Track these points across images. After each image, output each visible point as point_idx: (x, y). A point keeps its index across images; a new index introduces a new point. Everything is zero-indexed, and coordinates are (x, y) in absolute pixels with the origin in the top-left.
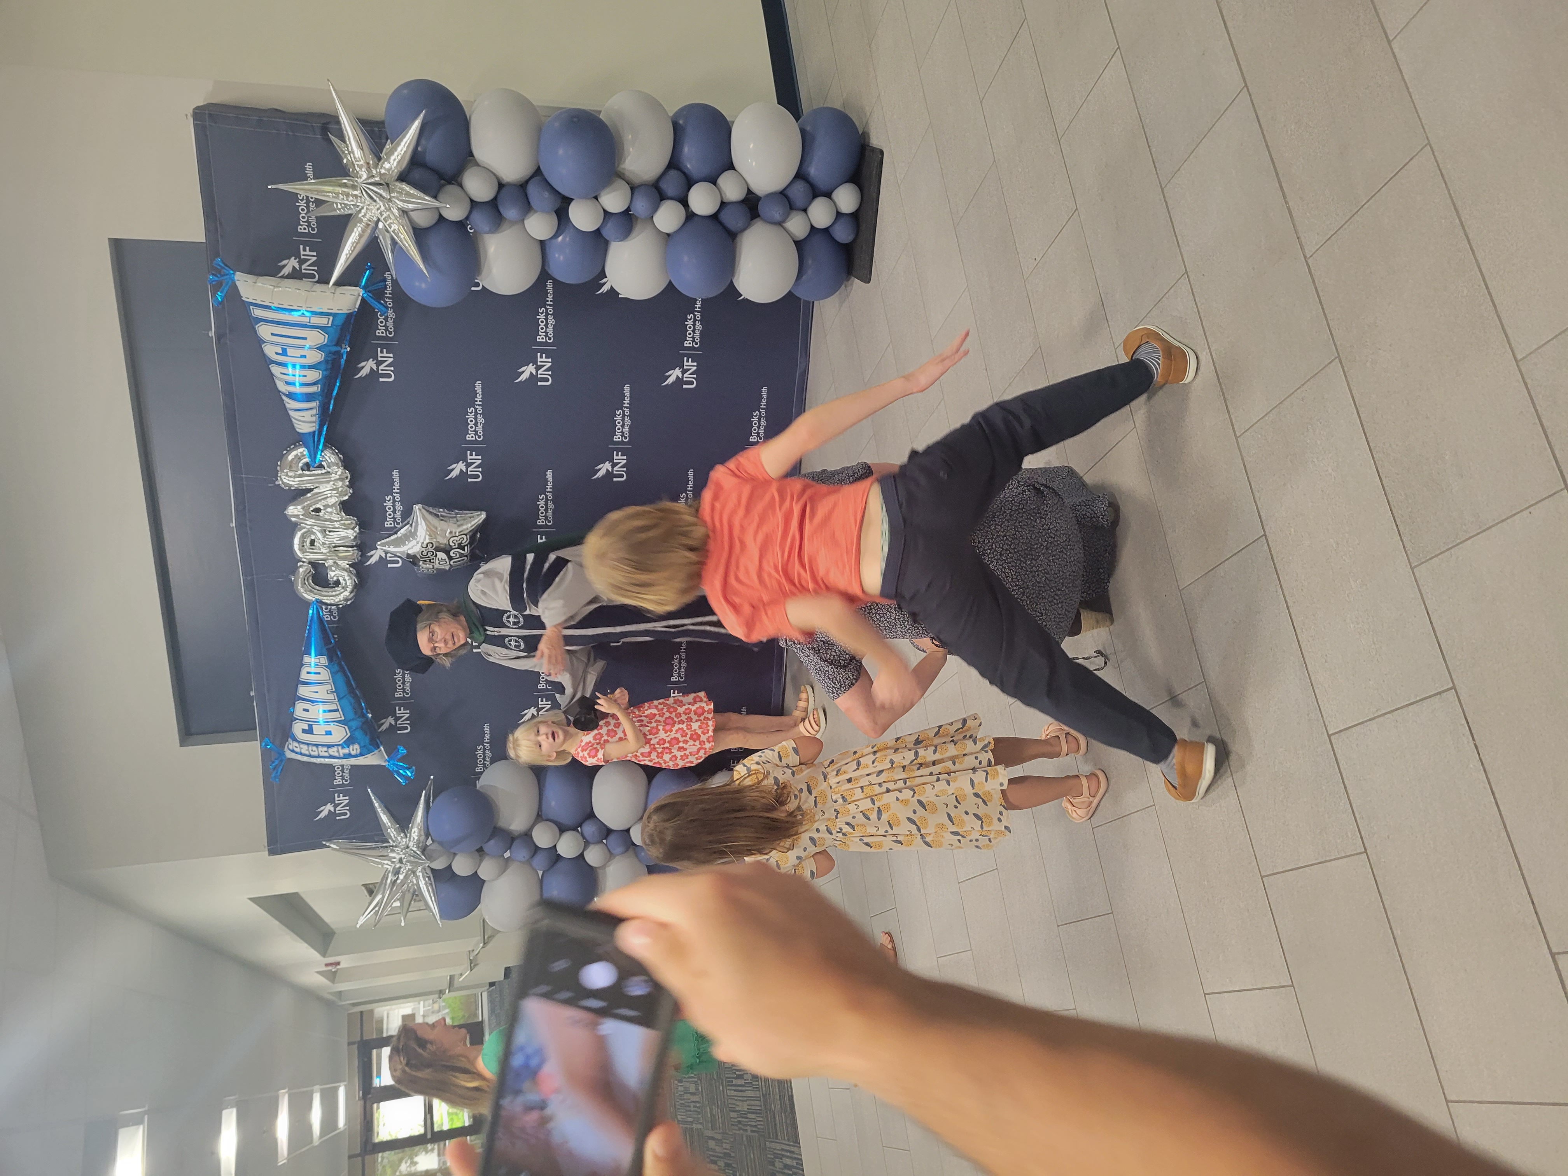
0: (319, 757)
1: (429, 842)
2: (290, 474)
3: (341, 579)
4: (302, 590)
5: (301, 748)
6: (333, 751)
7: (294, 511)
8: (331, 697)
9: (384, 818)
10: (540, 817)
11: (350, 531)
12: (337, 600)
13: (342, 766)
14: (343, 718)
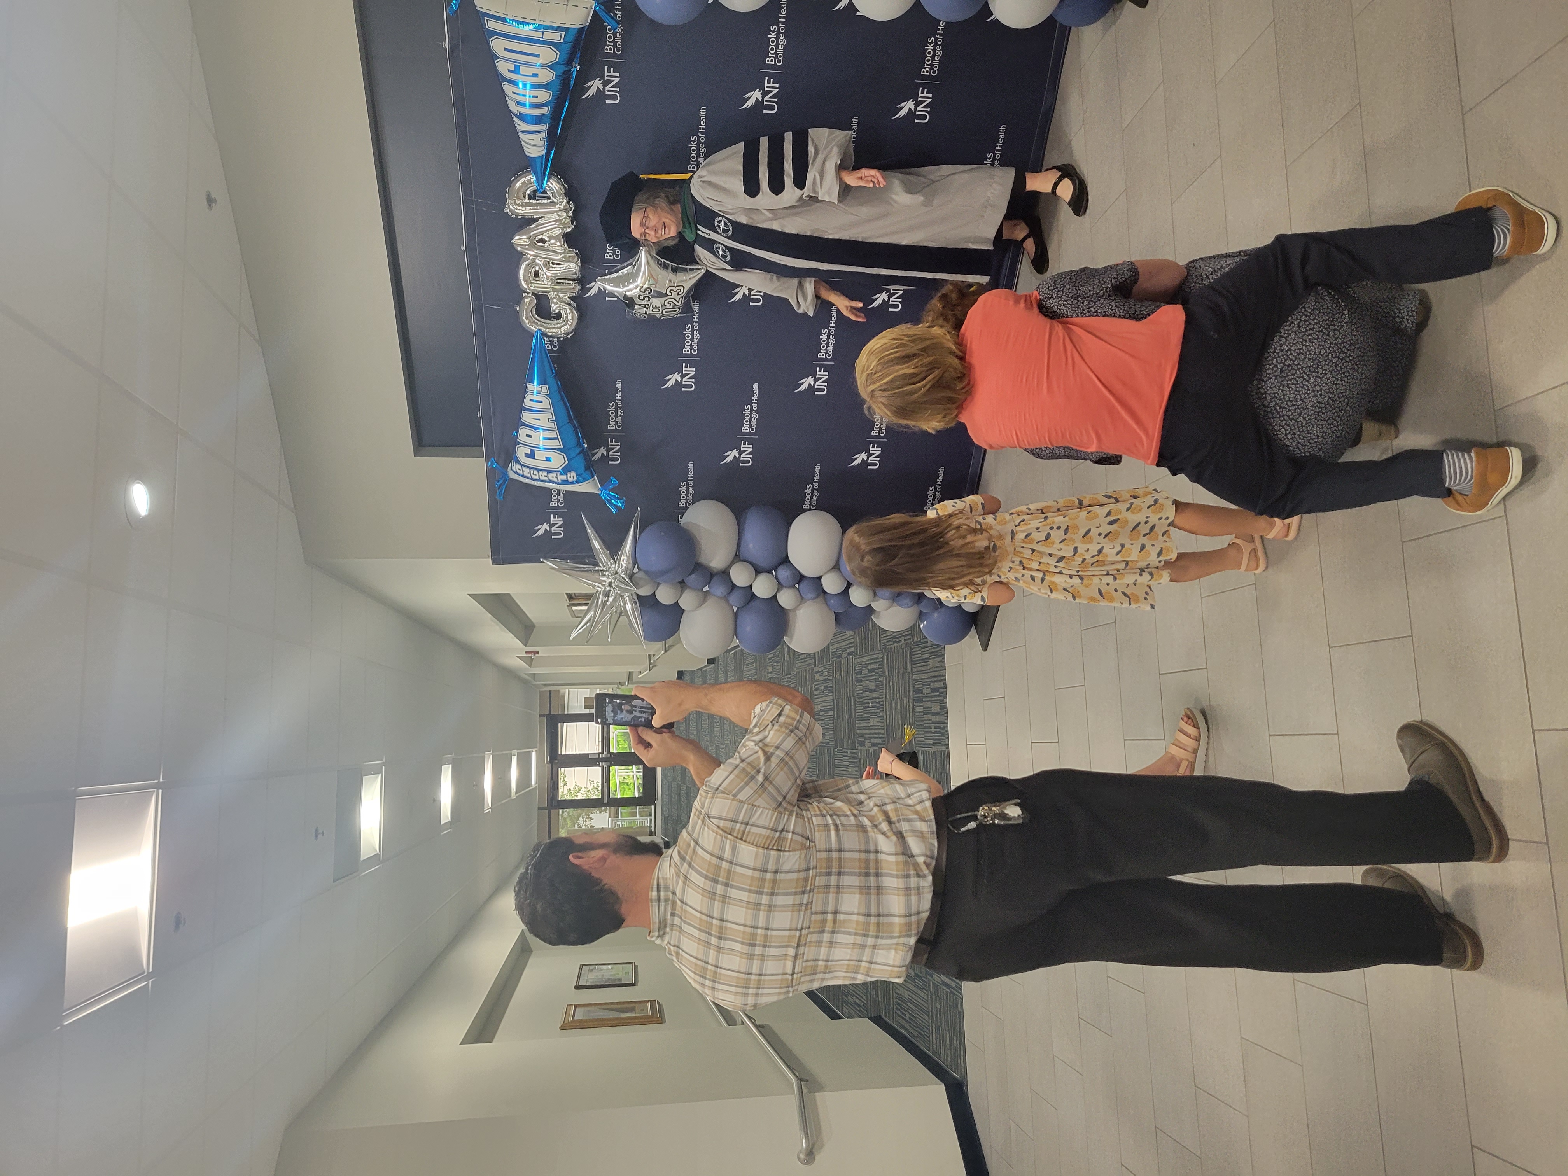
0: (539, 480)
1: (636, 570)
2: (517, 202)
3: (563, 312)
4: (527, 322)
5: (523, 471)
6: (552, 477)
7: (520, 240)
8: (552, 425)
9: (596, 544)
10: (738, 557)
11: (573, 265)
12: (559, 333)
13: (558, 490)
14: (562, 447)
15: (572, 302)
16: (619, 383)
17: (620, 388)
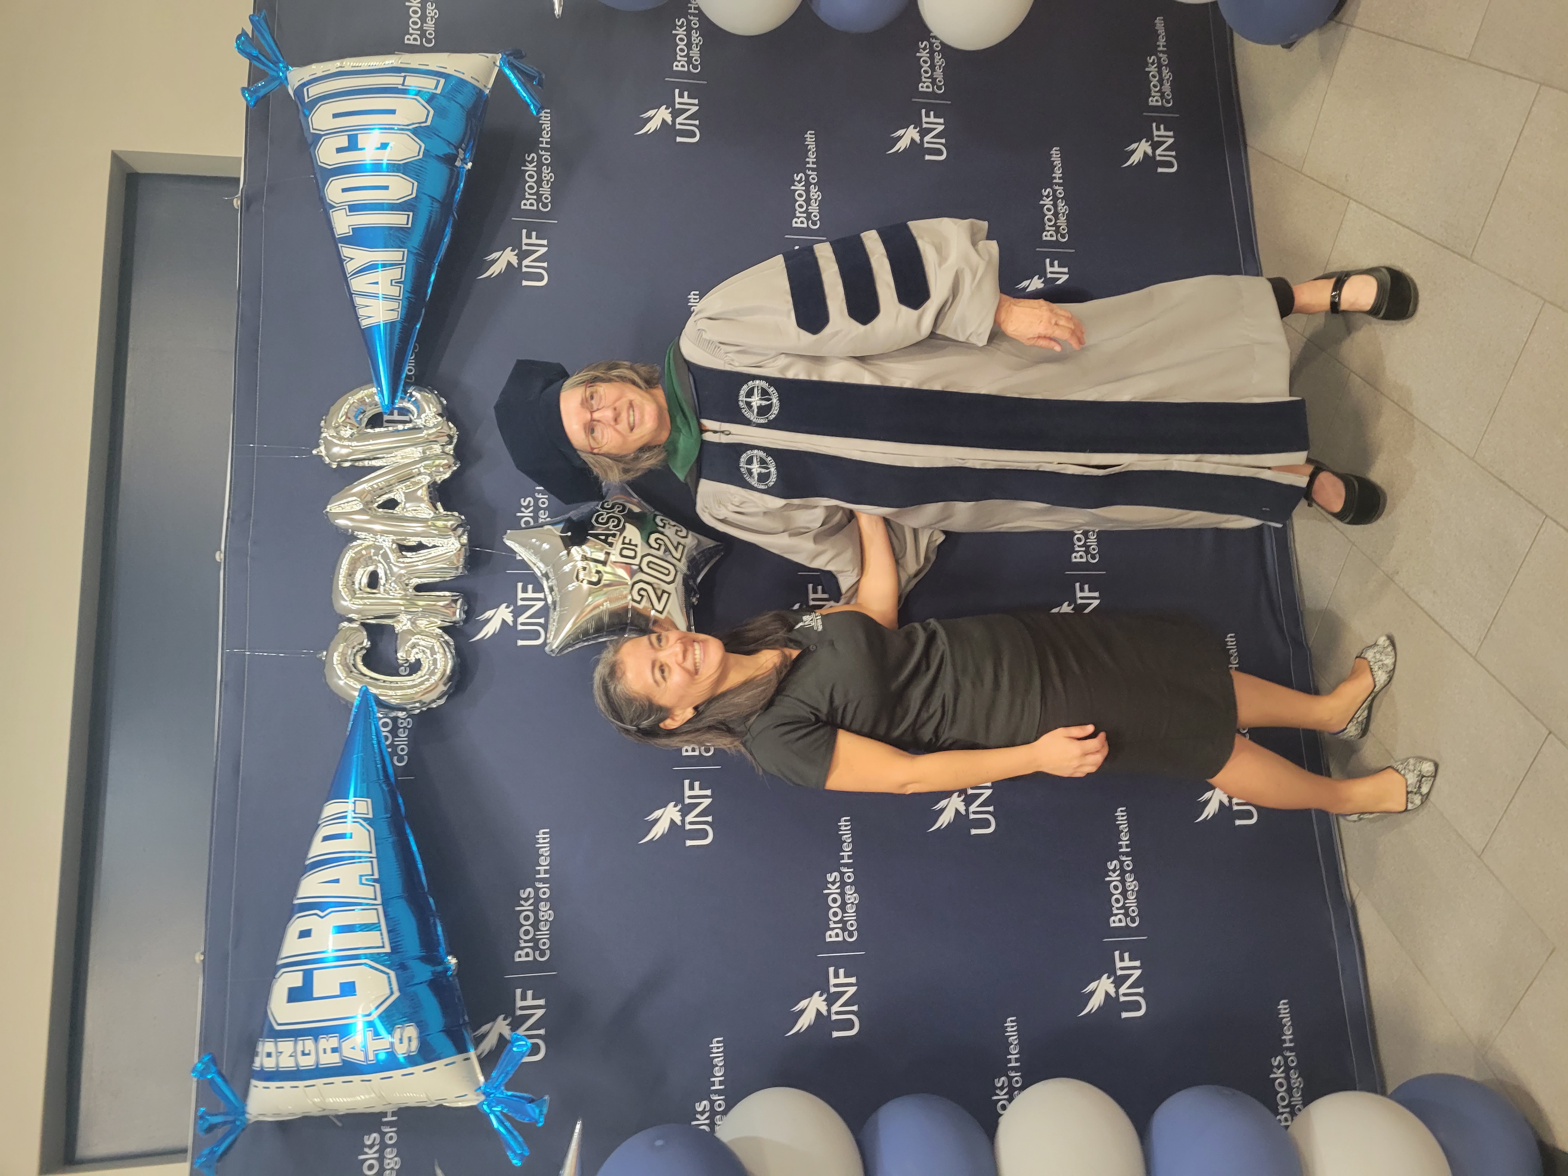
2: (343, 433)
3: (423, 658)
4: (339, 678)
5: (279, 1055)
6: (352, 1048)
7: (343, 506)
14: (388, 951)
15: (447, 637)
16: (543, 838)
17: (545, 851)
